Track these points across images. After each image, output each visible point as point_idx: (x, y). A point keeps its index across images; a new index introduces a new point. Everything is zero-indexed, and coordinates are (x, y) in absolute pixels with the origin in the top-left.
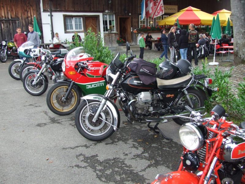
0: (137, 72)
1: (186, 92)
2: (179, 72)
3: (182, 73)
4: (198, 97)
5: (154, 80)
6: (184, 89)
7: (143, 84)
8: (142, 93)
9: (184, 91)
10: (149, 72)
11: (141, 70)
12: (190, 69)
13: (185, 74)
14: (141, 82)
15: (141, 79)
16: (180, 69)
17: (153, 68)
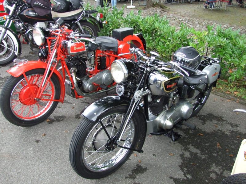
0: (32, 5)
1: (79, 24)
2: (72, 6)
3: (74, 7)
4: (91, 29)
5: (49, 13)
6: (77, 21)
7: (38, 15)
8: (38, 23)
9: (77, 23)
10: (42, 5)
11: (35, 3)
12: (81, 4)
13: (77, 9)
14: (36, 14)
15: (36, 11)
16: (73, 4)
17: (46, 1)
